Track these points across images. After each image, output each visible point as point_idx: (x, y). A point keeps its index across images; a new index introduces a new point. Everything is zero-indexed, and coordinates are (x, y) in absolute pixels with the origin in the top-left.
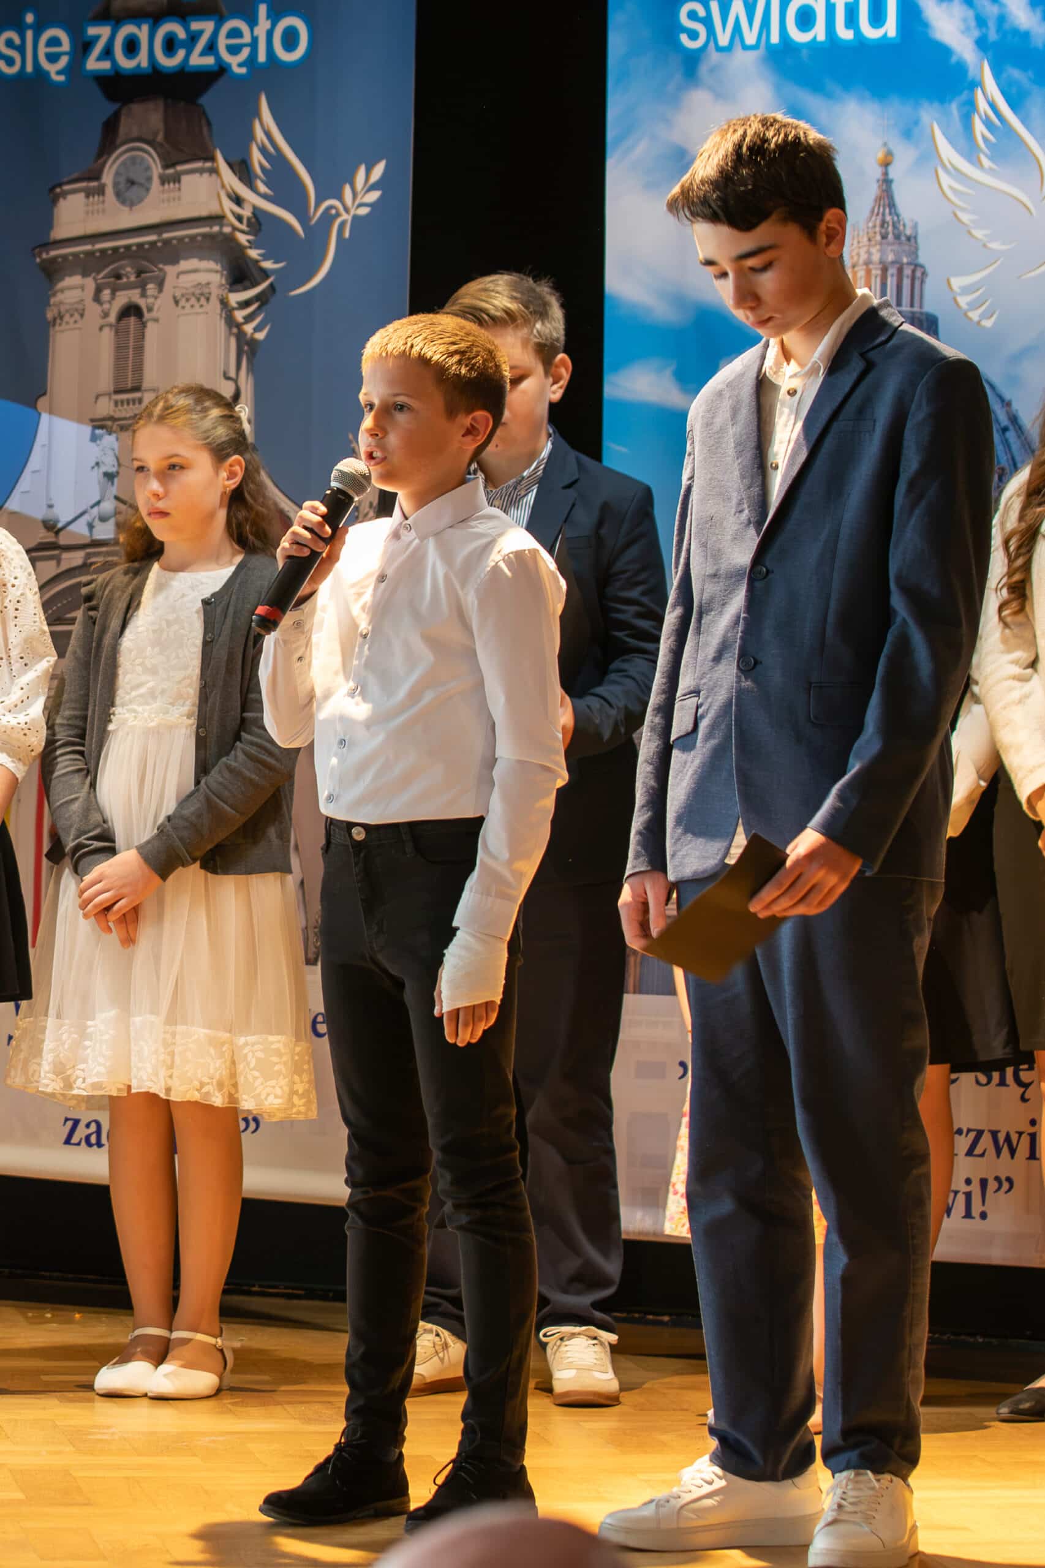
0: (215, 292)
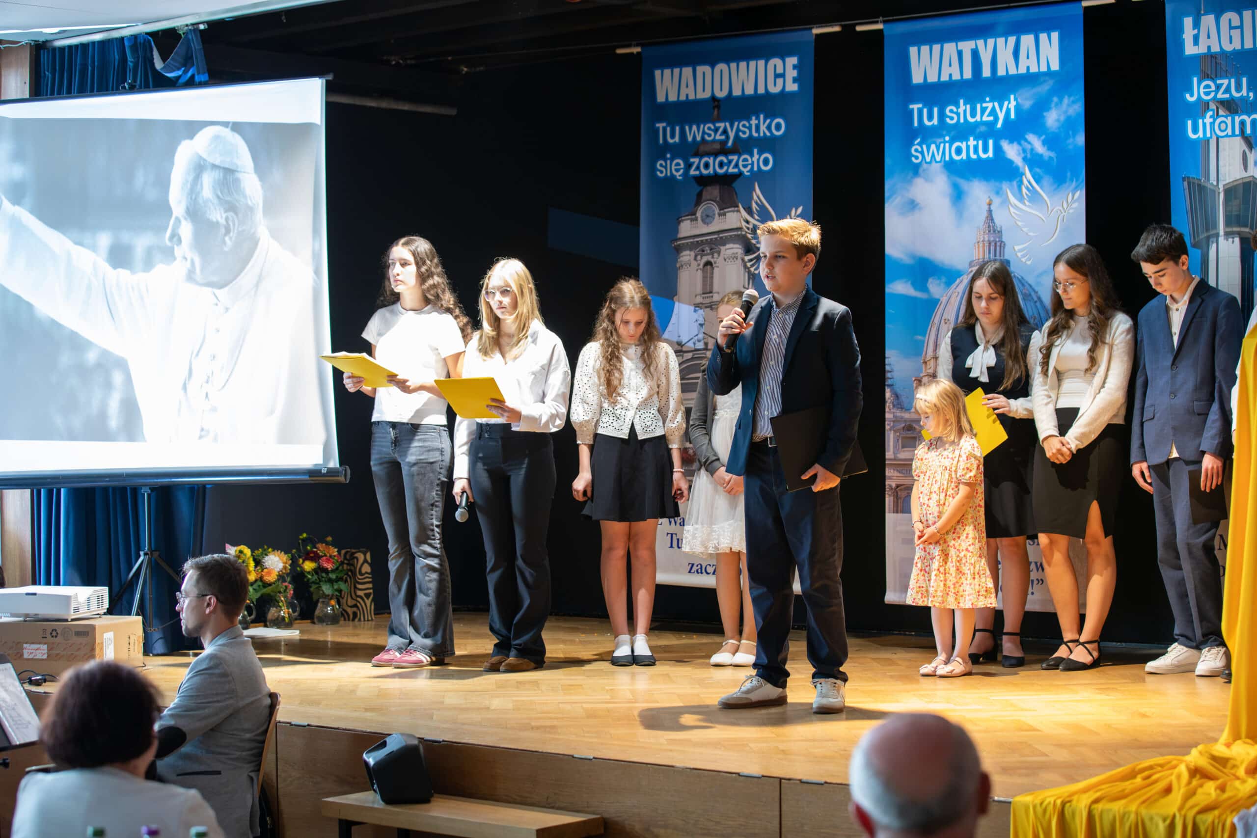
0: (739, 256)
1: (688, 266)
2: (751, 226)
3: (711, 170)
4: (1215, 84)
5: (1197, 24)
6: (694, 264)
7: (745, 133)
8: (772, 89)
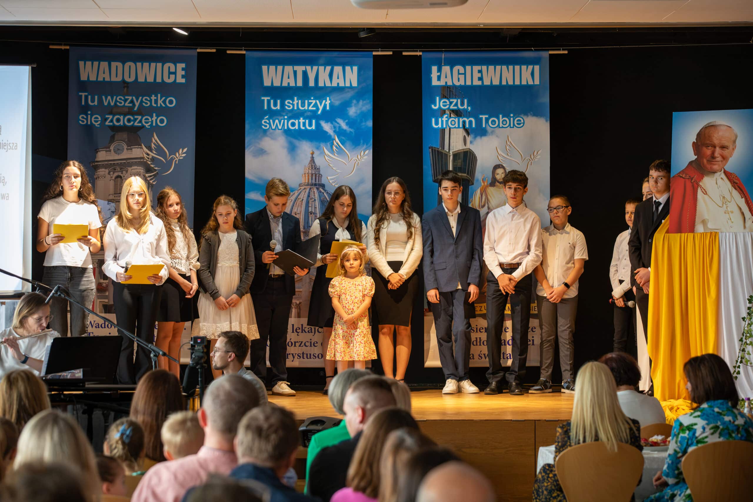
0: (142, 174)
1: (103, 177)
2: (150, 157)
3: (121, 123)
4: (449, 101)
5: (439, 70)
6: (108, 177)
7: (147, 104)
8: (166, 80)
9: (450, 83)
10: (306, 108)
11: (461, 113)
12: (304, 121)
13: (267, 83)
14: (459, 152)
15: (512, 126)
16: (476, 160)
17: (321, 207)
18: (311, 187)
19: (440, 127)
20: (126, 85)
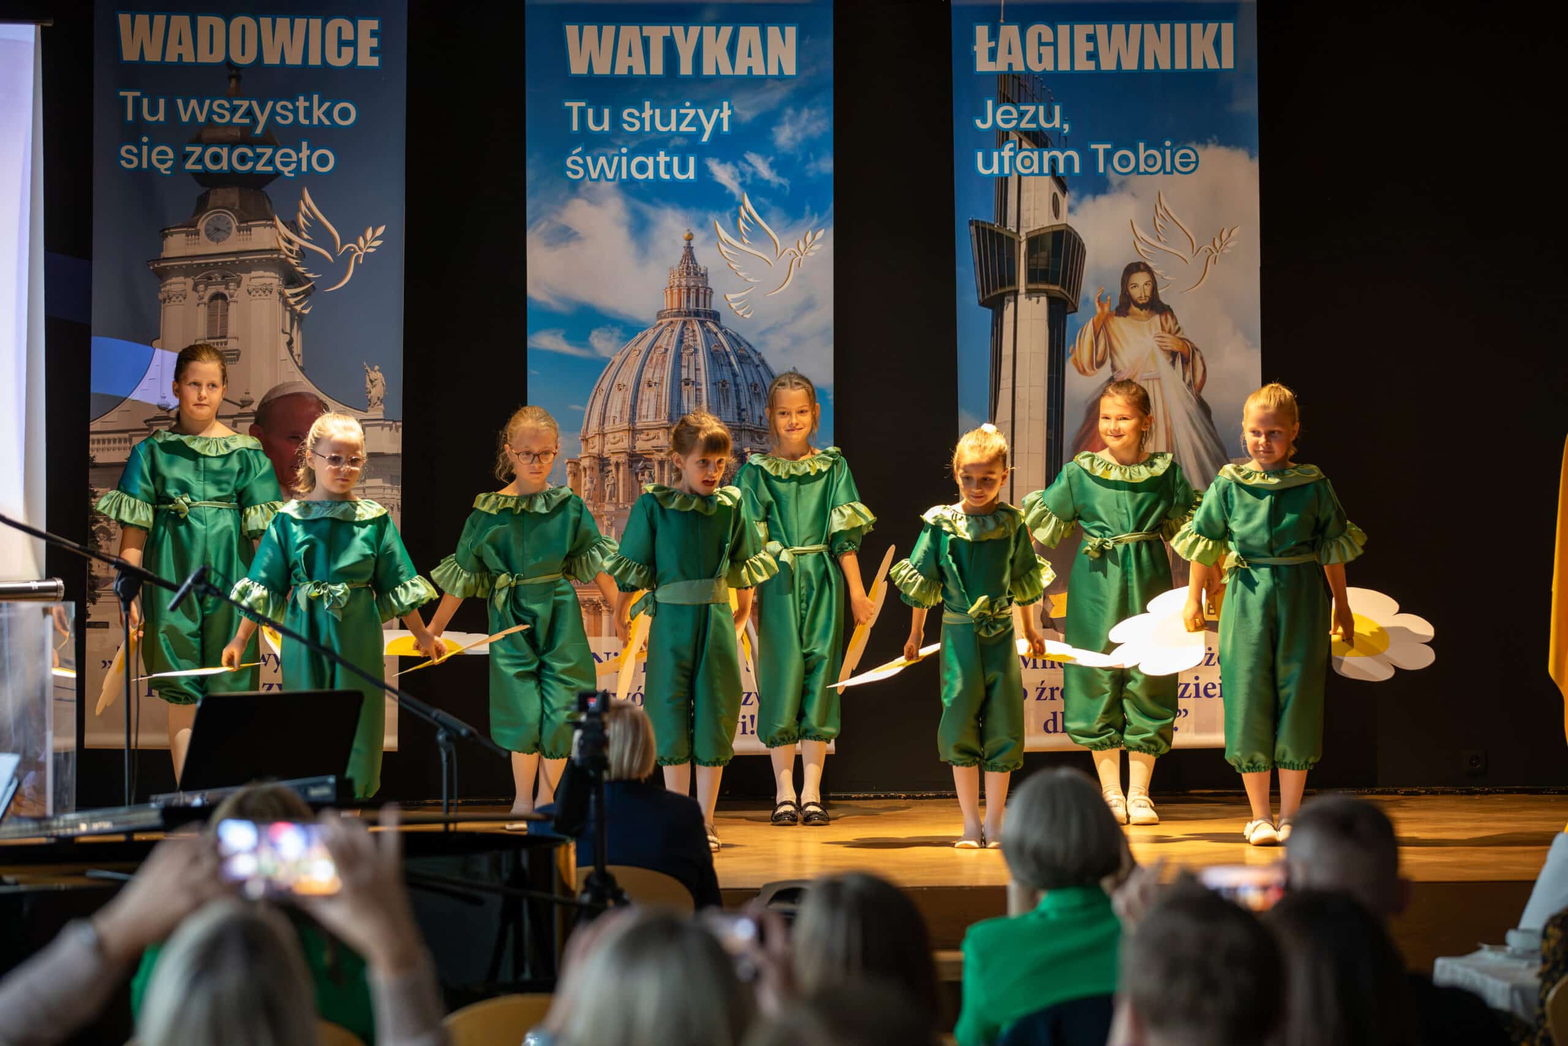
0: (275, 289)
1: (181, 298)
2: (296, 248)
3: (224, 165)
4: (1018, 110)
5: (994, 35)
6: (193, 296)
7: (285, 118)
8: (333, 61)
9: (1019, 67)
10: (673, 127)
11: (1046, 138)
12: (668, 159)
13: (578, 67)
14: (1042, 232)
15: (1168, 169)
16: (1084, 252)
17: (709, 371)
18: (687, 318)
19: (996, 172)
20: (234, 72)
